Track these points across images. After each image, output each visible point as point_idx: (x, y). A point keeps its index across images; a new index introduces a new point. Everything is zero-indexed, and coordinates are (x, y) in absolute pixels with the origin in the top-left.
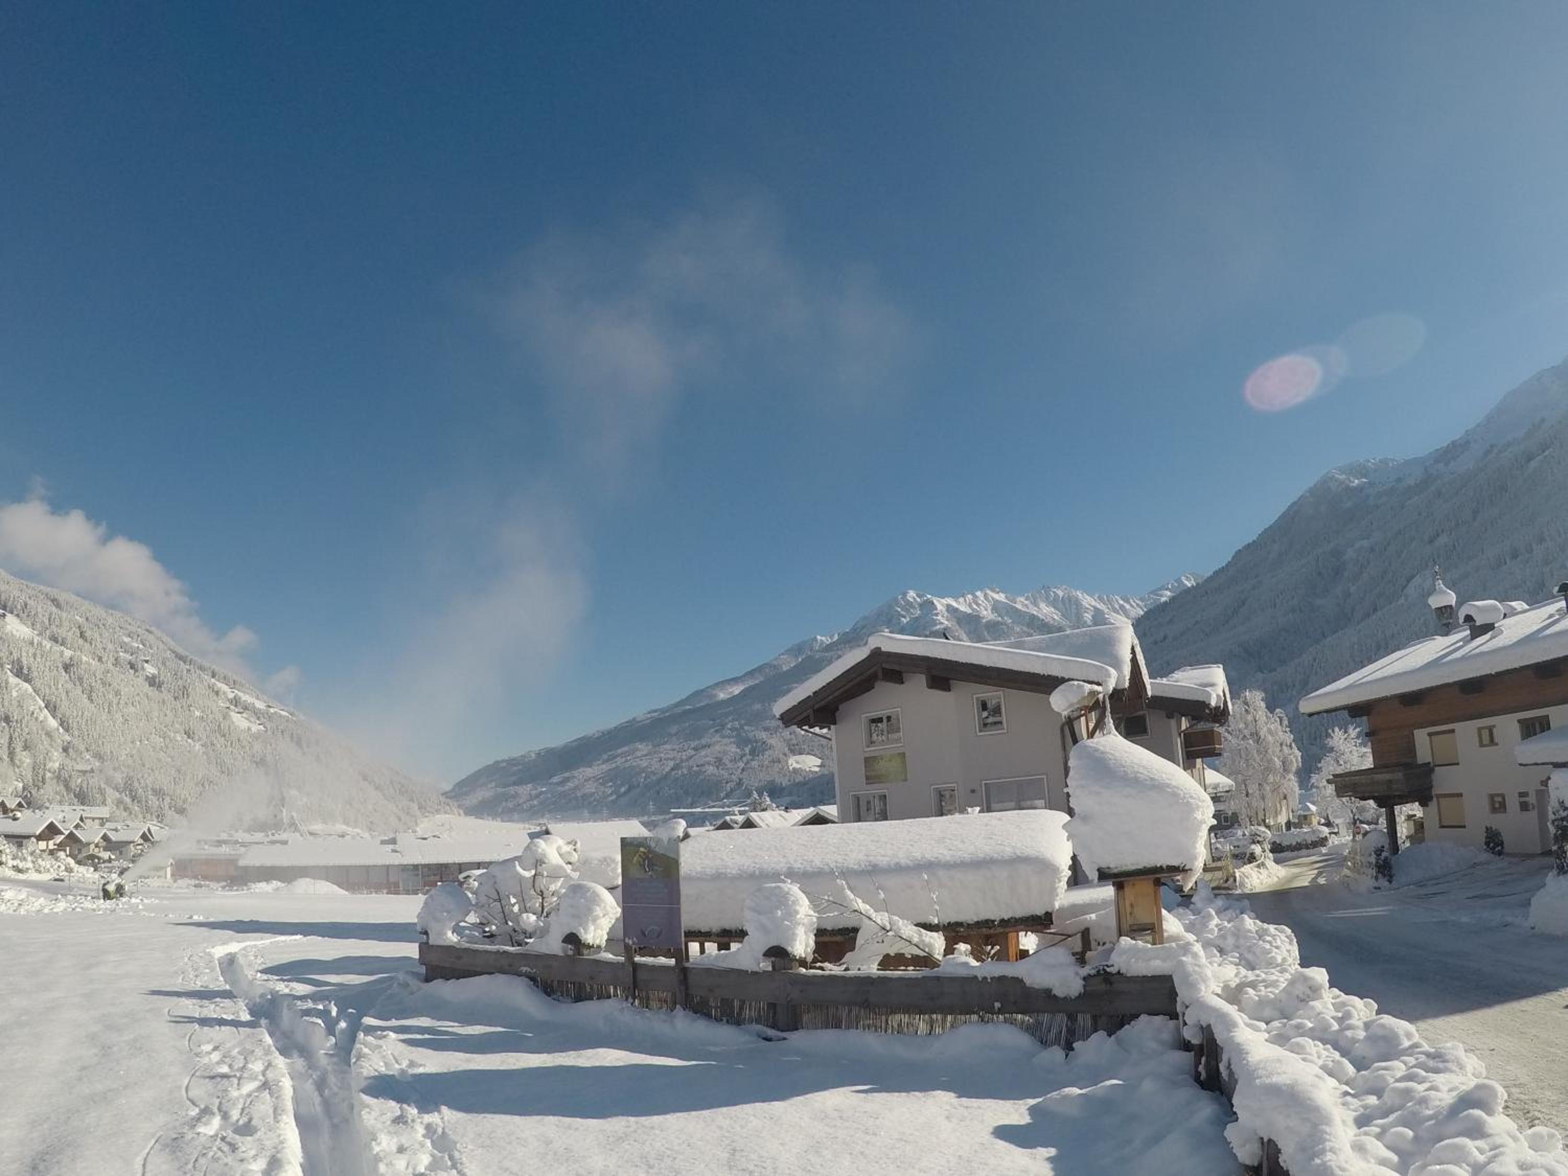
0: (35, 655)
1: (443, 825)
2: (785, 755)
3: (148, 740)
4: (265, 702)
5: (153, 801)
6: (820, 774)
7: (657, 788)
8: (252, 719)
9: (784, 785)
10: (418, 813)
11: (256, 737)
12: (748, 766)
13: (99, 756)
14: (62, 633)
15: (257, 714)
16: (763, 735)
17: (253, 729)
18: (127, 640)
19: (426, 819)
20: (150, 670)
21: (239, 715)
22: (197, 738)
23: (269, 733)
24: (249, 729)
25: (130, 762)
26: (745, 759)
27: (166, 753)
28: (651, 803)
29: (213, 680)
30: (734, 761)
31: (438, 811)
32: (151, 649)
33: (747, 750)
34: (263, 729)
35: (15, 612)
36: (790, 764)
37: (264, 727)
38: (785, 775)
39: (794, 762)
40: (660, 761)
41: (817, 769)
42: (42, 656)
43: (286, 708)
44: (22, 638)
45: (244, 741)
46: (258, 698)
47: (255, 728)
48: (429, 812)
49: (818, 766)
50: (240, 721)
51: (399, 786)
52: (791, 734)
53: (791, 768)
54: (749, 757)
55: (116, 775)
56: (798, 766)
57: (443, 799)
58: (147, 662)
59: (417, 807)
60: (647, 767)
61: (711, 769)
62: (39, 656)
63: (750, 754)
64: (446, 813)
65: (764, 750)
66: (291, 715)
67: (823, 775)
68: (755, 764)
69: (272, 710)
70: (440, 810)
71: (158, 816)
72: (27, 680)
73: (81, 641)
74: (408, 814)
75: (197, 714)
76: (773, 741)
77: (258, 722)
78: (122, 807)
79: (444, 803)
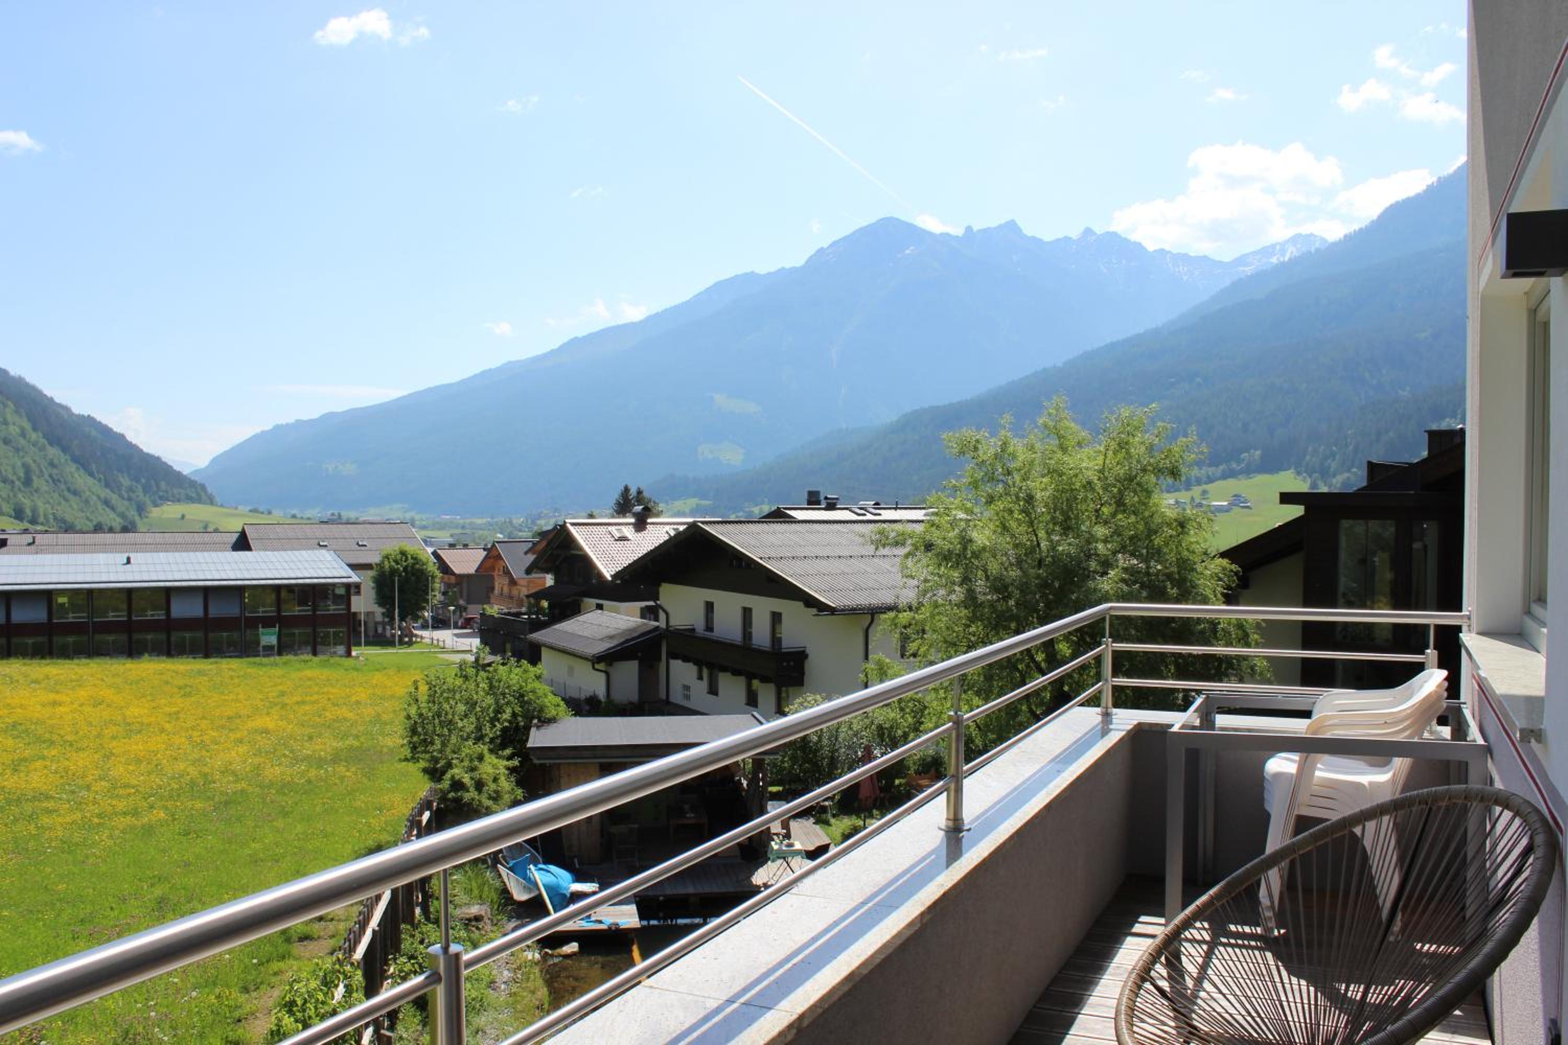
2: (692, 437)
36: (700, 452)
38: (697, 467)
39: (706, 451)
76: (679, 418)
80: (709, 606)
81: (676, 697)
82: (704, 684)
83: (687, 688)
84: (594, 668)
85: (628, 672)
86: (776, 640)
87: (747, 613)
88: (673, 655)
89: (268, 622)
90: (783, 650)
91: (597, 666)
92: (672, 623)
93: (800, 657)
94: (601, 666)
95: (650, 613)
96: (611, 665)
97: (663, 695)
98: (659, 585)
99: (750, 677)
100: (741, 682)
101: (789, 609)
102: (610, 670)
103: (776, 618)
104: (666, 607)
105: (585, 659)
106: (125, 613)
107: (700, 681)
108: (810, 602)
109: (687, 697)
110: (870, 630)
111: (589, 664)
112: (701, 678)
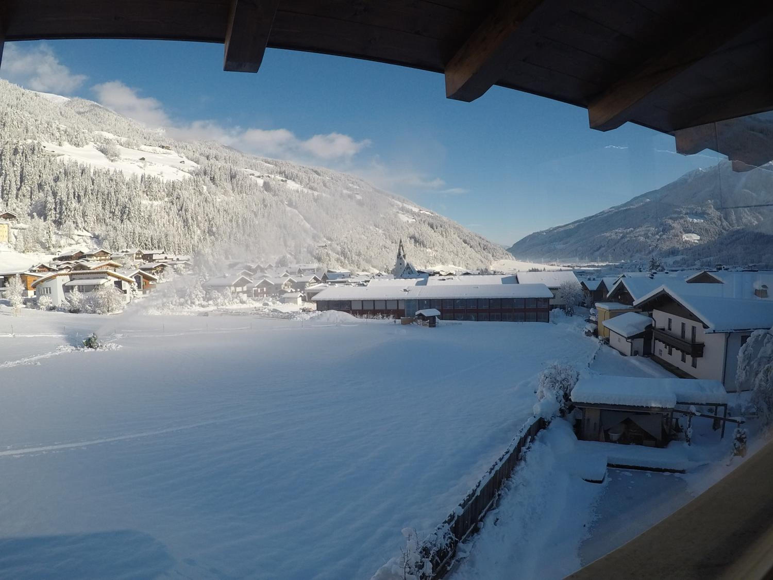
0: (299, 197)
1: (504, 265)
2: (681, 232)
3: (356, 230)
4: (419, 208)
5: (355, 258)
6: (699, 244)
7: (614, 248)
8: (410, 216)
9: (680, 249)
10: (492, 259)
11: (411, 225)
12: (661, 238)
13: (330, 239)
14: (315, 185)
15: (413, 214)
16: (670, 222)
17: (410, 222)
18: (351, 185)
19: (496, 262)
20: (359, 197)
21: (403, 215)
22: (380, 227)
23: (418, 222)
24: (408, 221)
25: (346, 241)
26: (660, 234)
27: (364, 235)
28: (610, 255)
29: (393, 200)
30: (653, 235)
31: (502, 258)
32: (363, 188)
33: (661, 229)
34: (415, 221)
35: (293, 179)
36: (683, 237)
37: (415, 220)
38: (680, 243)
39: (686, 237)
40: (616, 234)
41: (697, 242)
42: (303, 196)
43: (429, 211)
44: (293, 189)
45: (405, 227)
46: (415, 207)
47: (411, 220)
48: (497, 258)
49: (698, 240)
50: (404, 218)
51: (483, 246)
52: (684, 222)
53: (684, 240)
54: (662, 233)
55: (338, 247)
56: (687, 239)
57: (505, 252)
58: (358, 194)
59: (491, 256)
60: (609, 236)
61: (642, 239)
62: (301, 197)
63: (662, 232)
64: (506, 259)
65: (670, 230)
66: (431, 213)
67: (700, 245)
68: (664, 236)
69: (422, 212)
70: (503, 257)
71: (357, 265)
72: (296, 208)
73: (324, 188)
74: (487, 259)
75: (382, 216)
76: (675, 225)
77: (413, 218)
78: (340, 262)
79: (506, 254)
80: (670, 320)
81: (656, 353)
82: (667, 350)
83: (661, 351)
85: (640, 343)
86: (694, 337)
87: (683, 324)
88: (656, 339)
89: (520, 310)
90: (696, 343)
91: (628, 340)
92: (657, 326)
93: (702, 346)
94: (630, 340)
96: (633, 340)
97: (652, 352)
98: (653, 310)
99: (683, 351)
100: (680, 353)
101: (698, 326)
102: (633, 342)
103: (694, 329)
104: (655, 319)
105: (624, 337)
106: (476, 307)
108: (705, 326)
109: (661, 354)
110: (729, 338)
111: (625, 339)
112: (666, 348)
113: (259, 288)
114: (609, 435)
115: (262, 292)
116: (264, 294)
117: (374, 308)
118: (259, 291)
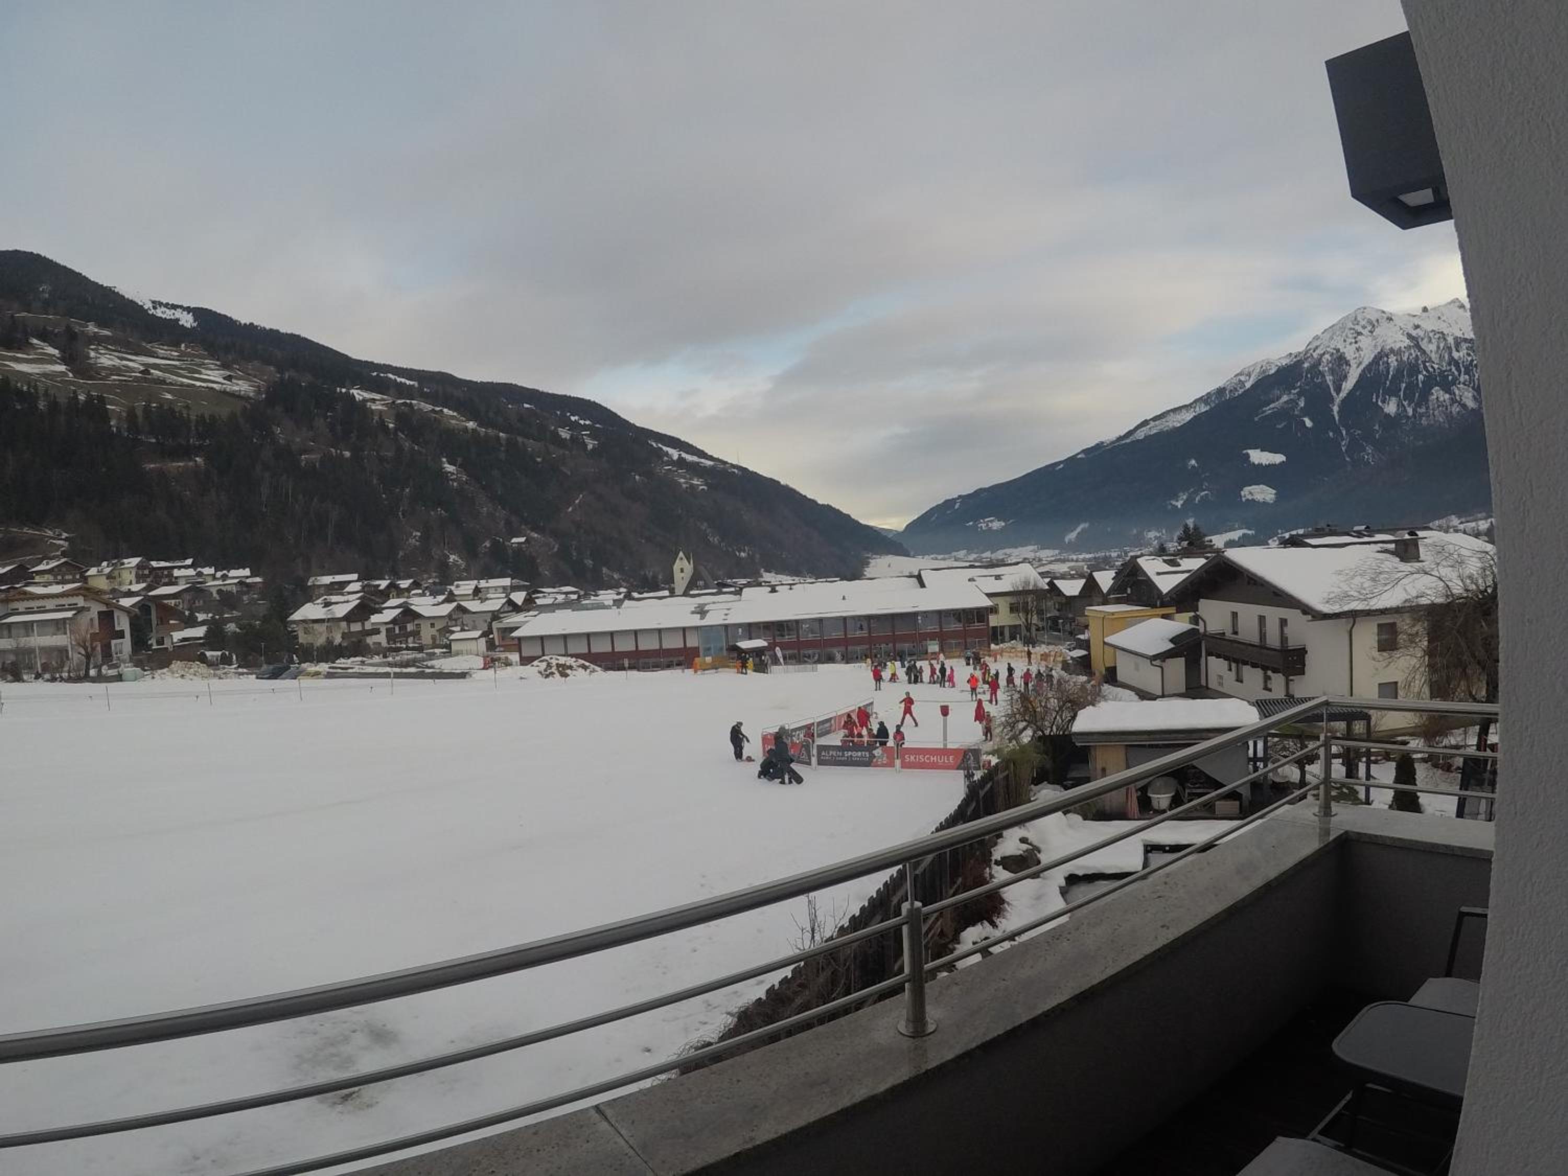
2: (1237, 484)
13: (535, 527)
20: (591, 442)
22: (637, 498)
29: (660, 446)
36: (1243, 494)
37: (706, 484)
39: (1247, 494)
41: (1270, 501)
49: (1271, 498)
53: (1244, 499)
56: (1251, 497)
58: (587, 435)
73: (519, 425)
75: (638, 478)
76: (1226, 471)
80: (1235, 615)
81: (1213, 684)
82: (1233, 674)
83: (1221, 677)
84: (1152, 665)
85: (1178, 666)
86: (1284, 639)
87: (1262, 619)
88: (1209, 654)
89: (932, 636)
90: (1289, 648)
91: (1154, 663)
92: (1208, 629)
93: (1301, 653)
94: (1157, 662)
95: (1195, 620)
96: (1164, 661)
97: (1203, 683)
98: (1198, 600)
99: (1265, 668)
100: (1259, 673)
101: (1292, 615)
102: (1164, 665)
103: (1283, 622)
104: (1204, 617)
105: (1147, 658)
106: (843, 633)
107: (1229, 672)
108: (1306, 610)
109: (1221, 684)
110: (1353, 630)
111: (1149, 661)
112: (1230, 670)
113: (397, 624)
114: (1150, 798)
115: (402, 632)
116: (407, 638)
117: (637, 647)
118: (397, 631)
